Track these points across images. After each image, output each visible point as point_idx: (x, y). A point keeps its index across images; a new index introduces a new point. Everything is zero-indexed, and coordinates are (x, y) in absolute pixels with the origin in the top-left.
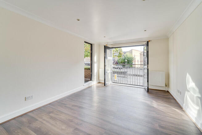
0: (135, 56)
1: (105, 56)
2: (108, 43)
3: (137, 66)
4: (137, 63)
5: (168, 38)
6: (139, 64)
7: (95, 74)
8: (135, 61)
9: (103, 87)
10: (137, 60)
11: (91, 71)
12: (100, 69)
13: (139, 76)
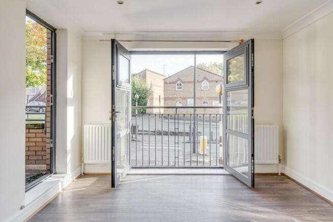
0: (151, 87)
1: (115, 79)
2: (115, 34)
3: (155, 111)
4: (156, 103)
5: (283, 40)
6: (162, 105)
7: (69, 147)
8: (152, 99)
9: (107, 191)
10: (156, 96)
11: (53, 136)
12: (86, 127)
13: (166, 134)
